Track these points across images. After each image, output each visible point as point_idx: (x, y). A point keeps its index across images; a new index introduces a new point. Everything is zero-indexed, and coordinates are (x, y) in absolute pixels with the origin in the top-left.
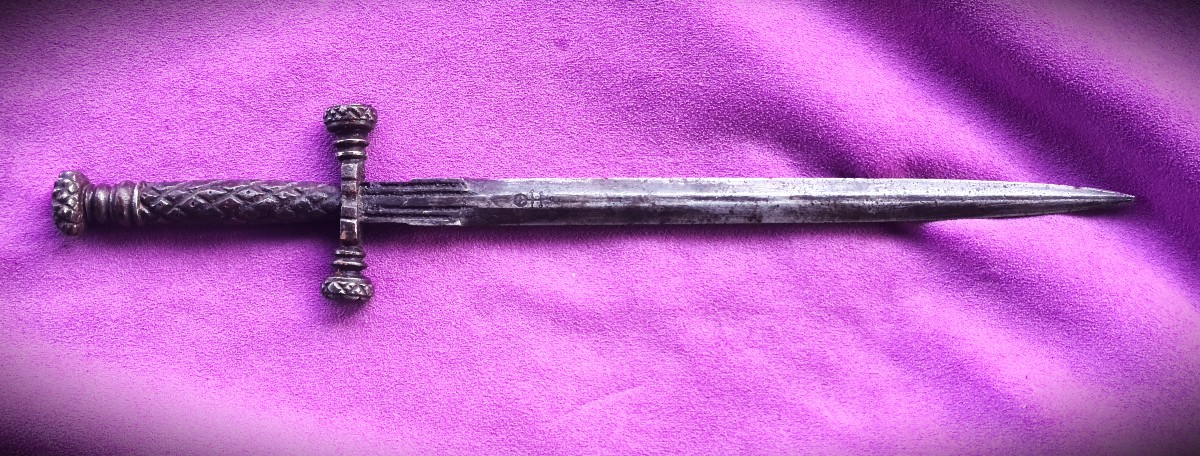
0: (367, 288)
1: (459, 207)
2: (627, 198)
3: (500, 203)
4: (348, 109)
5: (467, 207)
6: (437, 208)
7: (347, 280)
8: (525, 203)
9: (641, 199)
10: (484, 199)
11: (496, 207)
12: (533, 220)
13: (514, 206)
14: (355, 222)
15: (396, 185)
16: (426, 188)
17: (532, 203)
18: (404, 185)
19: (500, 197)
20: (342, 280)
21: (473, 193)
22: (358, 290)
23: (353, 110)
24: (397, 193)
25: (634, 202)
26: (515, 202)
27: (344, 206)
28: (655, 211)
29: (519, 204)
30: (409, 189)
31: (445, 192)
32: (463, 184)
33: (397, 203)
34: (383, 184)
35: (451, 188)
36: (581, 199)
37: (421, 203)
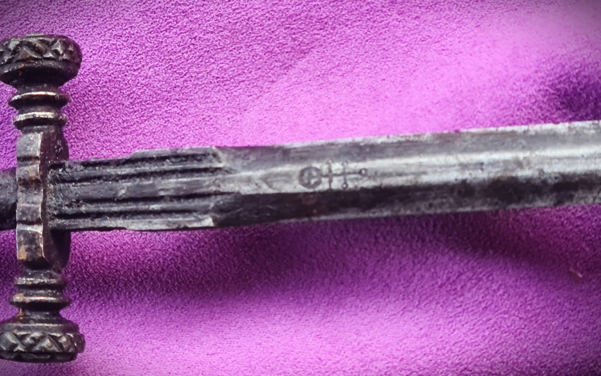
0: (64, 339)
1: (206, 195)
2: (493, 164)
3: (275, 185)
4: (21, 44)
5: (222, 194)
6: (173, 198)
7: (28, 329)
8: (318, 183)
9: (519, 164)
10: (249, 180)
11: (270, 191)
12: (333, 210)
13: (300, 188)
14: (39, 229)
15: (107, 164)
16: (154, 168)
17: (330, 182)
18: (119, 163)
19: (277, 175)
20: (20, 329)
21: (228, 171)
22: (47, 343)
23: (30, 45)
24: (108, 178)
25: (506, 170)
26: (301, 181)
27: (21, 205)
28: (544, 182)
29: (307, 185)
30: (126, 170)
31: (184, 172)
32: (215, 155)
33: (110, 194)
34: (87, 165)
35: (196, 165)
36: (413, 169)
37: (147, 192)
